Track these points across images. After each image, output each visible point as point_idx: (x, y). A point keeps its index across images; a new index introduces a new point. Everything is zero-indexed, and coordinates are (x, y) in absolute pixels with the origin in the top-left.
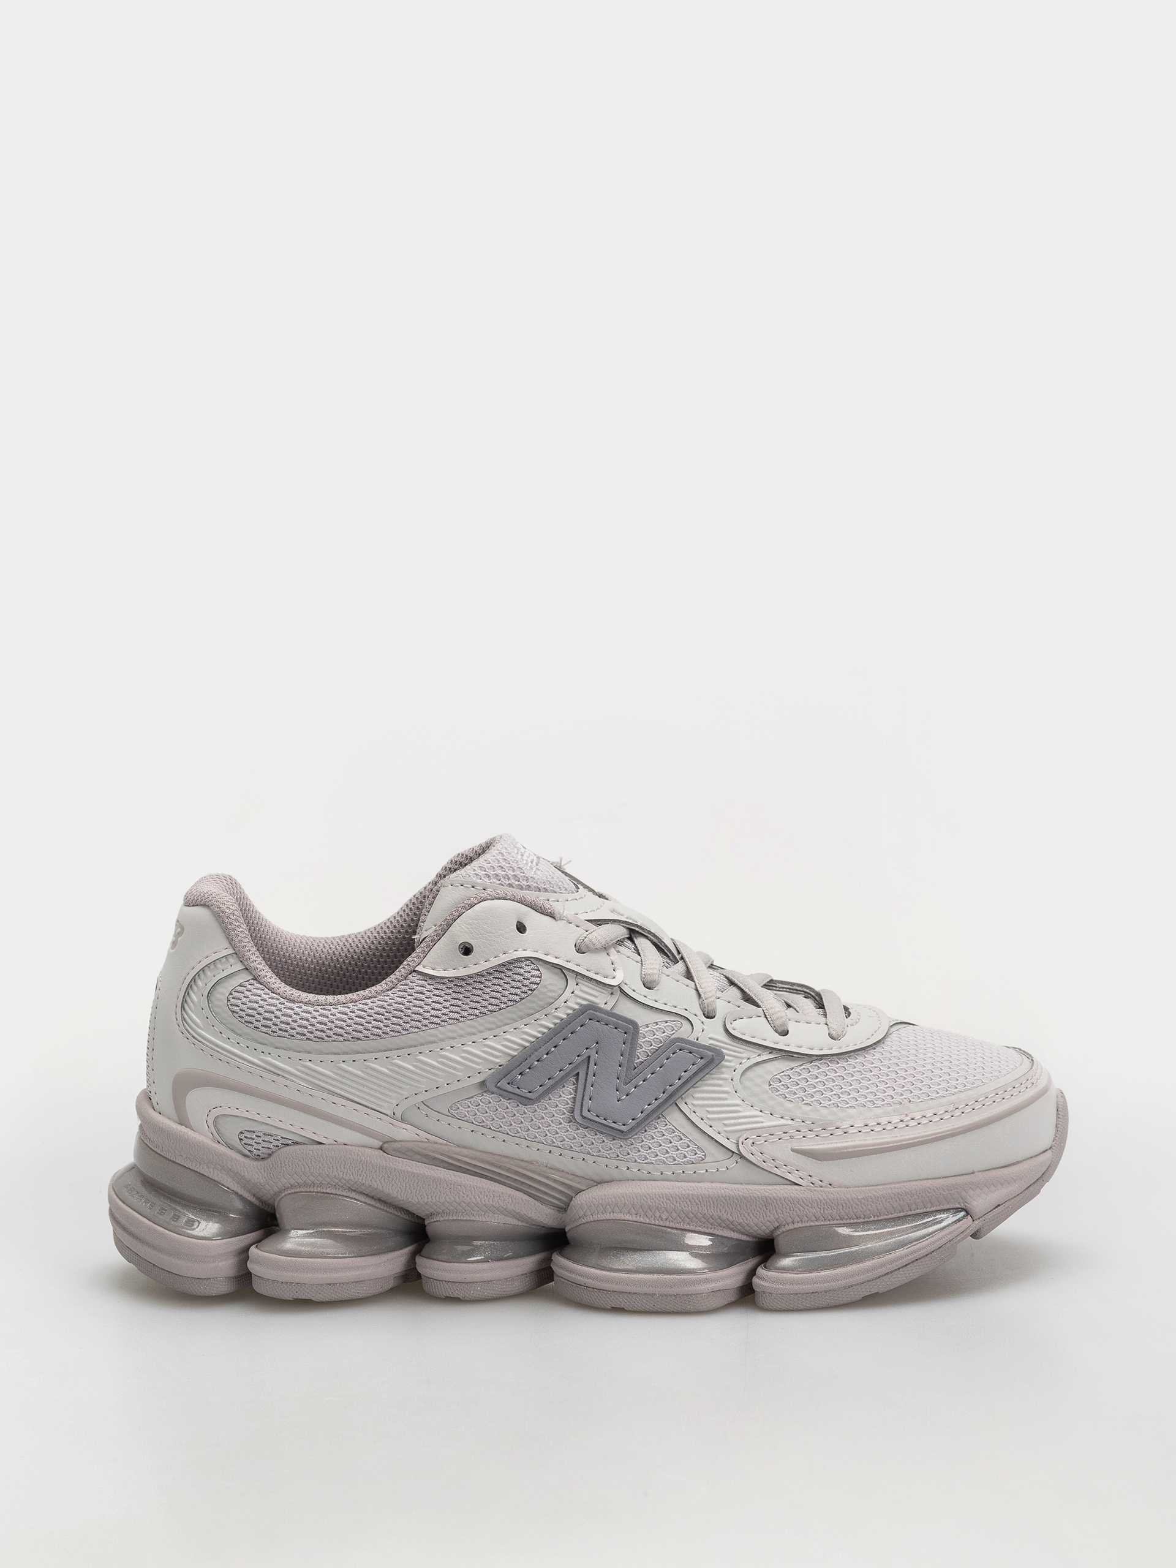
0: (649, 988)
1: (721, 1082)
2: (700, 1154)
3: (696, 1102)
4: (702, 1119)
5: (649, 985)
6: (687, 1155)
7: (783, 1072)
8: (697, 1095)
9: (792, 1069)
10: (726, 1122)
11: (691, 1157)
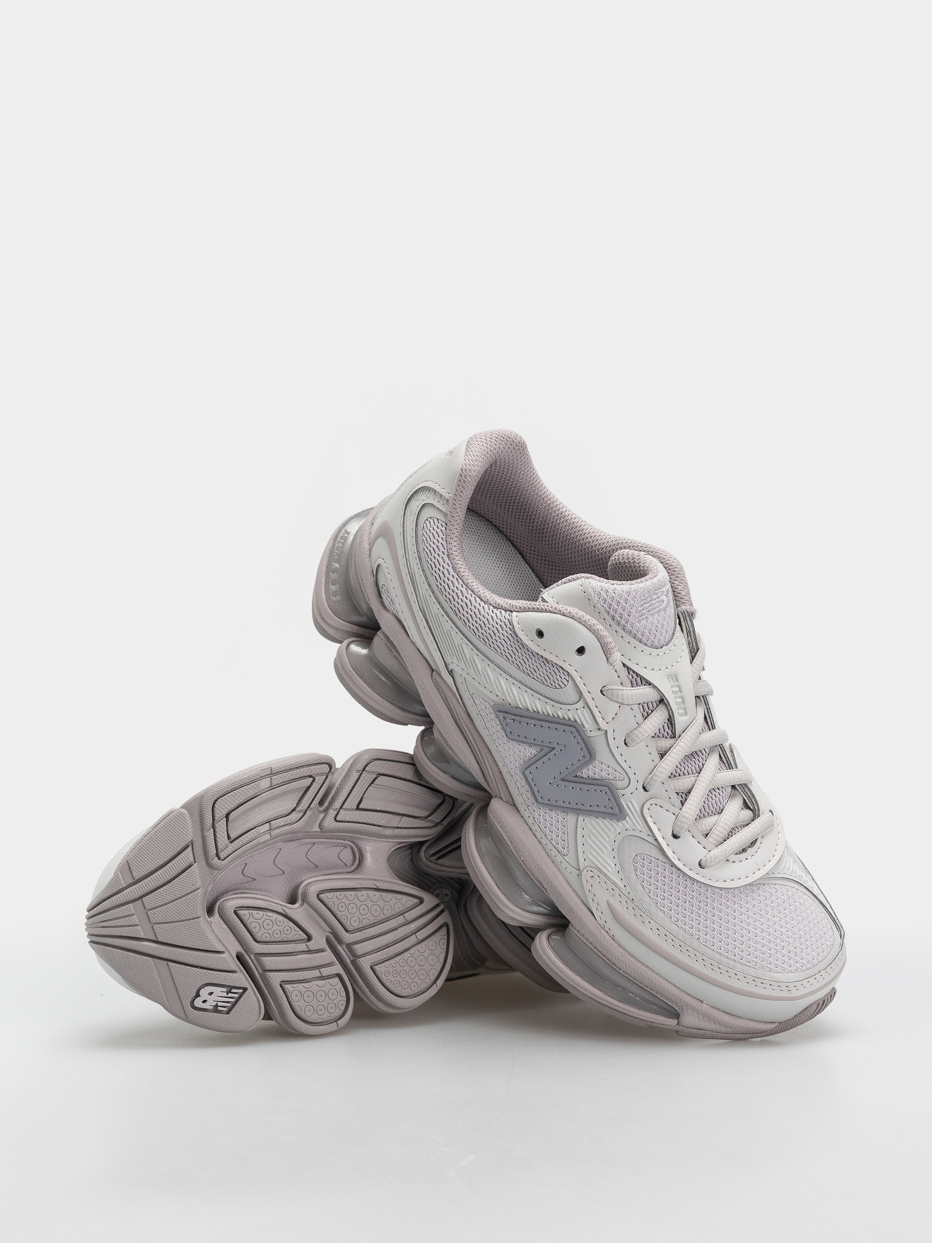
0: (625, 744)
1: (612, 829)
2: (565, 851)
3: (589, 825)
4: (583, 836)
5: (627, 743)
6: (559, 844)
7: (651, 856)
8: (593, 822)
9: (658, 860)
10: (593, 851)
11: (560, 847)
